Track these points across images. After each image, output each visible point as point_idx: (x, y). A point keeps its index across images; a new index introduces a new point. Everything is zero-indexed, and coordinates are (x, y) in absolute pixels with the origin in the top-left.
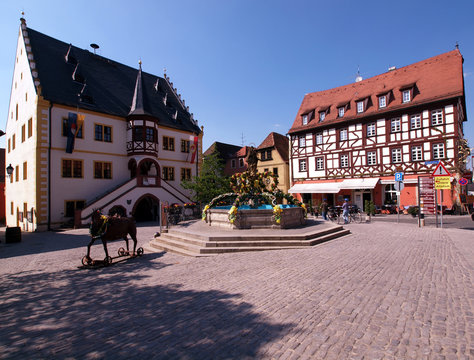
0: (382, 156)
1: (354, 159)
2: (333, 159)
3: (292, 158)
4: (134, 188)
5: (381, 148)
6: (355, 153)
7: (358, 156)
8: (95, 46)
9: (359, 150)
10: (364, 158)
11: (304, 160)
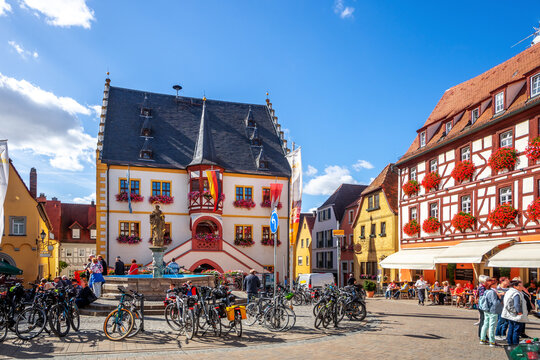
0: (521, 195)
1: (480, 202)
2: (450, 204)
3: (401, 206)
4: (188, 252)
5: (520, 179)
6: (481, 192)
7: (485, 196)
8: (178, 87)
9: (487, 186)
10: (493, 199)
11: (415, 207)
